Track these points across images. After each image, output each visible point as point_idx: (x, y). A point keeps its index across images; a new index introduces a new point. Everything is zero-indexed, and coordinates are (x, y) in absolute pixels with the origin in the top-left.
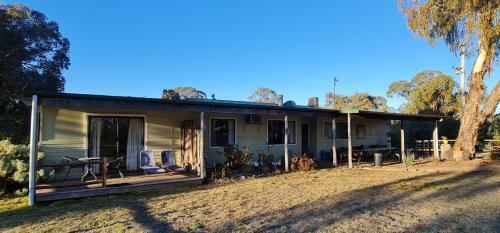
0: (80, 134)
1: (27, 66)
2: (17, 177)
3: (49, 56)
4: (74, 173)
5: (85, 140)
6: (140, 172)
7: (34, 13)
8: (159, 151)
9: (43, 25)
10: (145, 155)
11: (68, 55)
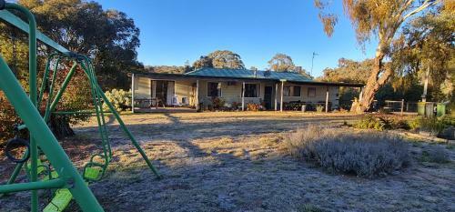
0: (148, 88)
1: (116, 42)
2: (127, 104)
3: (129, 39)
4: (146, 105)
5: (150, 90)
6: (173, 106)
7: (120, 13)
8: (181, 97)
9: (125, 20)
10: (174, 99)
11: (139, 38)
